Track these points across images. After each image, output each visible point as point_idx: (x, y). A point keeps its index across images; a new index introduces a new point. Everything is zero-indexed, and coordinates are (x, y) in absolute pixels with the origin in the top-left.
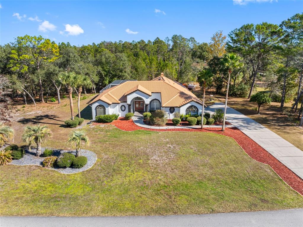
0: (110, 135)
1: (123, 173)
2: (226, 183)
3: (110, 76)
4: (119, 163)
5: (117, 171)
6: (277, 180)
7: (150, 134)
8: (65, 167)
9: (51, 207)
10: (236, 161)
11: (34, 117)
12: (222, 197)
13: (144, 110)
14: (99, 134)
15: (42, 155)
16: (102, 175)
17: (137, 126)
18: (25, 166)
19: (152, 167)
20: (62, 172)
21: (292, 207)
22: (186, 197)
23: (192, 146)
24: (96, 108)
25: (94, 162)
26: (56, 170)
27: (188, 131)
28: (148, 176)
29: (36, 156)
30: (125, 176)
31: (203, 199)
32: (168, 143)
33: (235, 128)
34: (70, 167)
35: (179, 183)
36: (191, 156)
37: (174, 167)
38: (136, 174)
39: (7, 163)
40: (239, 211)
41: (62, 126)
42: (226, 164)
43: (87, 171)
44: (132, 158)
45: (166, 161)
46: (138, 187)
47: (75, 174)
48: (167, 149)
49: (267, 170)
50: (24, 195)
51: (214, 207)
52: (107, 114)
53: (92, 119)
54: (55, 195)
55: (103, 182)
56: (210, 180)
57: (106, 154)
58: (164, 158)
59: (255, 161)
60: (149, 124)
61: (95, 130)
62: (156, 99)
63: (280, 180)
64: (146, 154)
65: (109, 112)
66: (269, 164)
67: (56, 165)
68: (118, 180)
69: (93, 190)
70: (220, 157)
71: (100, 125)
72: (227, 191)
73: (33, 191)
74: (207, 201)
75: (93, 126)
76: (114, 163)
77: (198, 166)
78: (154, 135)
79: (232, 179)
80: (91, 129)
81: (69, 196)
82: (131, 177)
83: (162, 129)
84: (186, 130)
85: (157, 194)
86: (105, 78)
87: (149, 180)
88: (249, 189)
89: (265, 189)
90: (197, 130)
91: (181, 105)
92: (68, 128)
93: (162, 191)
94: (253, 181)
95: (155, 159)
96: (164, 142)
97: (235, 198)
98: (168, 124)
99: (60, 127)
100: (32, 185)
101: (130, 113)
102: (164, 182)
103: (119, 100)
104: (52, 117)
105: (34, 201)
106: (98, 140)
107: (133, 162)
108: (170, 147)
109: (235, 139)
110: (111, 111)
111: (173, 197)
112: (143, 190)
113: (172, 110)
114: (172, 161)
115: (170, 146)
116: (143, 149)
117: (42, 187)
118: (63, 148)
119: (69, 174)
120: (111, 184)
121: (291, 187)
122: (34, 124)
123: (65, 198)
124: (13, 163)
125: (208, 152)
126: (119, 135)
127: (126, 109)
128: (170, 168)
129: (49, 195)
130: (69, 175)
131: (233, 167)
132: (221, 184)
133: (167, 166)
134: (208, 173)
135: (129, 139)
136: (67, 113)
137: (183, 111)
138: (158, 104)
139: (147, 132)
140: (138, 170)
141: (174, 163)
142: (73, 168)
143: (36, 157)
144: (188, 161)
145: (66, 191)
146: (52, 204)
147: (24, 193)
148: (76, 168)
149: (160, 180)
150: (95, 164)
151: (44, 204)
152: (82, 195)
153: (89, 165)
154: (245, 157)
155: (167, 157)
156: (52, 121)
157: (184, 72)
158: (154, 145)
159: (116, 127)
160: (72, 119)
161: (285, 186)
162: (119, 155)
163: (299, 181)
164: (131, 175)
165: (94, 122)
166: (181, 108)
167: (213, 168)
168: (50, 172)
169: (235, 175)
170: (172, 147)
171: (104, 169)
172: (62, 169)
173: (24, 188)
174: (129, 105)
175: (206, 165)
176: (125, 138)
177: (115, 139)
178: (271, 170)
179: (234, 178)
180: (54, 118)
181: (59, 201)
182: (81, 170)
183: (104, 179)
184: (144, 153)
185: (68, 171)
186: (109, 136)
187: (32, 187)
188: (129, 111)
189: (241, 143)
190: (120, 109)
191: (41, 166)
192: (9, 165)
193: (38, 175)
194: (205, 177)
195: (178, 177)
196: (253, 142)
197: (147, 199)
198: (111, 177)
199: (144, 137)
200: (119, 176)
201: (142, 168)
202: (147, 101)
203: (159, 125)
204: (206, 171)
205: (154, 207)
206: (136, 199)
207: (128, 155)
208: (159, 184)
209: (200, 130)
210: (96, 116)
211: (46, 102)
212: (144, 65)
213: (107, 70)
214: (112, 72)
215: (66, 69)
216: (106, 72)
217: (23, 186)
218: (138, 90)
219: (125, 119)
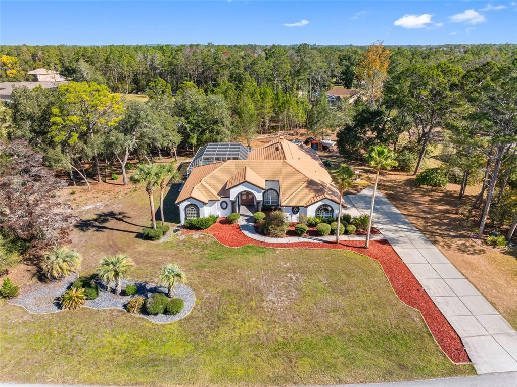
0: (208, 254)
1: (231, 322)
2: (361, 340)
3: (198, 130)
4: (225, 307)
5: (222, 320)
6: (425, 334)
7: (263, 252)
8: (156, 314)
9: (150, 374)
10: (377, 305)
11: (95, 217)
12: (353, 360)
14: (193, 253)
15: (123, 293)
16: (204, 325)
17: (245, 236)
18: (104, 311)
19: (267, 313)
20: (153, 321)
21: (434, 376)
22: (310, 360)
23: (321, 277)
24: (186, 208)
25: (193, 305)
26: (145, 317)
27: (317, 247)
28: (263, 328)
29: (114, 293)
30: (234, 328)
31: (329, 363)
32: (288, 270)
33: (384, 242)
34: (163, 314)
35: (302, 340)
36: (319, 295)
37: (296, 313)
38: (247, 324)
39: (81, 306)
40: (370, 382)
41: (140, 236)
42: (364, 309)
43: (185, 319)
44: (240, 299)
45: (287, 303)
46: (250, 345)
47: (171, 324)
48: (287, 282)
49: (415, 319)
50: (115, 356)
51: (342, 376)
52: (201, 216)
53: (180, 222)
54: (151, 357)
55: (207, 336)
56: (341, 334)
57: (207, 291)
58: (283, 298)
59: (403, 303)
60: (262, 233)
61: (187, 245)
62: (271, 189)
63: (430, 335)
64: (259, 290)
65: (204, 214)
66: (420, 309)
67: (144, 310)
68: (225, 334)
69: (196, 349)
70: (358, 297)
71: (192, 235)
72: (361, 352)
73: (124, 351)
74: (334, 366)
75: (183, 235)
76: (219, 306)
77: (327, 312)
78: (269, 255)
79: (368, 333)
80: (180, 242)
81: (168, 358)
82: (242, 329)
83: (281, 244)
84: (314, 245)
85: (275, 356)
86: (191, 134)
87: (265, 334)
88: (388, 349)
89: (408, 349)
90: (330, 245)
91: (308, 204)
92: (149, 241)
93: (280, 352)
94: (394, 337)
95: (271, 300)
96: (284, 268)
97: (368, 362)
98: (290, 233)
99: (137, 239)
100: (121, 340)
101: (234, 214)
102: (283, 338)
103: (218, 195)
104: (120, 217)
105: (128, 365)
106: (192, 264)
107: (243, 305)
108: (291, 279)
109: (381, 263)
110: (206, 212)
111: (294, 360)
112: (257, 349)
113: (295, 210)
114: (294, 303)
115: (292, 275)
116: (256, 281)
117: (133, 344)
118: (148, 280)
119: (163, 323)
120: (217, 340)
121: (440, 347)
122: (97, 231)
123: (164, 360)
124: (88, 304)
125: (343, 287)
126: (221, 255)
127: (228, 206)
128: (291, 315)
129: (143, 356)
130: (163, 326)
131: (372, 314)
132: (354, 341)
133: (286, 312)
134: (340, 323)
135: (235, 262)
136: (141, 208)
137: (311, 212)
138: (275, 195)
139: (259, 249)
140: (249, 319)
141: (297, 307)
142: (166, 314)
143: (115, 296)
144: (315, 304)
145: (164, 350)
146: (151, 369)
147: (114, 354)
148: (171, 315)
149: (278, 334)
150: (194, 308)
151: (142, 370)
152: (184, 356)
153: (186, 311)
154: (391, 297)
155: (287, 297)
156: (122, 226)
157: (316, 123)
158: (270, 274)
159: (215, 240)
160: (152, 228)
161: (433, 344)
162: (223, 292)
163: (452, 337)
164: (242, 325)
165: (184, 227)
166: (309, 207)
167: (346, 315)
168: (139, 321)
169: (374, 327)
170: (294, 278)
171: (207, 317)
172: (152, 316)
173: (111, 345)
174: (233, 202)
175: (338, 311)
176: (228, 261)
177: (216, 262)
178: (421, 318)
179: (371, 332)
180: (124, 220)
181: (157, 366)
182: (177, 318)
183: (209, 332)
184: (256, 289)
185: (160, 320)
186: (207, 256)
187: (120, 344)
188: (233, 211)
189: (388, 271)
190: (220, 207)
191: (125, 311)
192: (83, 309)
193: (124, 326)
194: (335, 330)
195: (300, 329)
196: (405, 269)
197: (262, 363)
198: (216, 329)
199: (256, 259)
200: (226, 328)
201: (255, 314)
202: (259, 197)
203: (277, 236)
204: (337, 320)
205: (270, 374)
206: (250, 363)
207: (236, 292)
208: (277, 341)
209: (335, 244)
210: (186, 219)
211: (105, 182)
212: (251, 106)
213: (194, 122)
214: (201, 125)
215: (134, 133)
216: (193, 124)
217: (110, 342)
218: (246, 181)
219: (227, 221)
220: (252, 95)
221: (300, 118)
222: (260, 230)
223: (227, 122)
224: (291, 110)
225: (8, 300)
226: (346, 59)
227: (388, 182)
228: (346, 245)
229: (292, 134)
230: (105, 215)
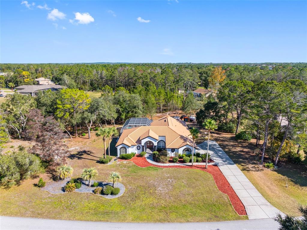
0: (131, 170)
1: (141, 198)
2: (199, 206)
3: (126, 111)
4: (139, 192)
5: (137, 197)
6: (229, 205)
7: (157, 170)
8: (108, 195)
9: (106, 217)
10: (208, 192)
11: (77, 153)
12: (195, 214)
13: (153, 147)
14: (124, 169)
15: (92, 186)
16: (129, 200)
17: (148, 163)
18: (84, 193)
19: (158, 195)
20: (106, 198)
21: (229, 220)
22: (175, 213)
23: (183, 181)
24: (120, 149)
25: (124, 191)
26: (103, 196)
27: (183, 168)
28: (155, 201)
29: (88, 186)
30: (142, 201)
31: (184, 215)
32: (168, 177)
33: (216, 165)
34: (111, 194)
35: (173, 206)
36: (182, 188)
37: (171, 195)
38: (148, 199)
39: (73, 191)
40: (201, 222)
41: (98, 162)
42: (202, 194)
43: (120, 197)
44: (146, 189)
45: (167, 191)
46: (150, 207)
47: (114, 199)
48: (167, 183)
49: (225, 198)
50: (90, 211)
51: (189, 219)
52: (127, 153)
53: (117, 156)
54: (106, 211)
55: (130, 204)
56: (191, 204)
57: (130, 186)
58: (165, 189)
59: (220, 192)
60: (157, 161)
61: (121, 166)
62: (162, 140)
63: (231, 205)
64: (154, 186)
65: (129, 152)
66: (228, 194)
67: (102, 193)
68: (138, 203)
69: (126, 208)
70: (200, 189)
71: (123, 162)
72: (199, 211)
73: (94, 209)
74: (186, 216)
75: (119, 162)
76: (136, 192)
77: (185, 195)
78: (160, 171)
79: (203, 203)
80: (118, 165)
81: (113, 211)
82: (146, 201)
83: (166, 166)
84: (182, 167)
85: (160, 212)
86: (122, 113)
87: (156, 203)
88: (211, 210)
89: (220, 210)
90: (189, 167)
91: (179, 147)
92: (103, 164)
93: (163, 210)
94: (214, 205)
95: (159, 190)
96: (167, 176)
97: (201, 215)
98: (170, 161)
99: (97, 163)
100: (92, 205)
101: (143, 152)
102: (164, 205)
103: (136, 143)
104: (88, 153)
105: (96, 214)
106: (123, 174)
107: (147, 192)
108: (169, 181)
109: (213, 175)
110: (130, 151)
111: (169, 214)
112: (152, 209)
113: (173, 150)
114: (170, 191)
115: (170, 180)
116: (153, 182)
117: (97, 206)
118: (103, 181)
119: (111, 198)
120: (135, 205)
121: (234, 209)
122: (79, 159)
123: (112, 213)
124: (76, 190)
125: (193, 185)
126: (137, 171)
127: (141, 148)
128: (168, 196)
129: (102, 211)
130: (111, 200)
131: (205, 196)
132: (196, 206)
133: (166, 195)
134: (190, 200)
135: (143, 174)
137: (181, 152)
138: (164, 143)
139: (155, 168)
140: (149, 197)
141: (171, 193)
142: (112, 195)
143: (88, 187)
144: (180, 192)
145: (111, 209)
146: (106, 216)
147: (90, 210)
148: (114, 195)
149: (162, 203)
150: (125, 193)
151: (102, 216)
152: (120, 211)
153: (121, 193)
154: (215, 189)
155: (167, 189)
156: (90, 157)
158: (160, 179)
159: (134, 164)
160: (104, 158)
161: (231, 208)
162: (138, 186)
163: (241, 206)
164: (146, 200)
165: (119, 158)
166: (179, 149)
167: (193, 196)
168: (100, 197)
169: (206, 201)
170: (171, 181)
171: (130, 196)
172: (106, 195)
173: (88, 207)
174: (143, 146)
175: (190, 195)
176: (140, 173)
177: (135, 174)
178: (228, 198)
179: (204, 203)
180: (91, 154)
181: (109, 214)
182: (117, 196)
183: (131, 202)
184: (153, 185)
185: (109, 197)
186: (130, 171)
187: (92, 206)
188: (143, 150)
189: (216, 178)
190: (136, 148)
191: (93, 193)
192: (74, 192)
193: (93, 199)
194: (188, 202)
195: (172, 201)
196: (224, 178)
197: (154, 214)
198: (134, 201)
199: (154, 172)
200: (139, 201)
201: (152, 195)
202: (155, 144)
203: (163, 162)
204: (189, 198)
205: (158, 218)
206: (149, 214)
207: (143, 186)
208: (162, 206)
209: (191, 167)
210: (120, 154)
211: (79, 137)
212: (153, 99)
213: (124, 107)
214: (127, 109)
215: (95, 113)
216: (123, 108)
217: (87, 205)
218: (149, 136)
219: (140, 156)
220: (154, 93)
221: (179, 105)
222: (156, 160)
223: (141, 107)
224: (174, 101)
225: (40, 188)
226: (205, 74)
227: (222, 138)
228: (197, 167)
229: (175, 113)
230: (81, 152)
